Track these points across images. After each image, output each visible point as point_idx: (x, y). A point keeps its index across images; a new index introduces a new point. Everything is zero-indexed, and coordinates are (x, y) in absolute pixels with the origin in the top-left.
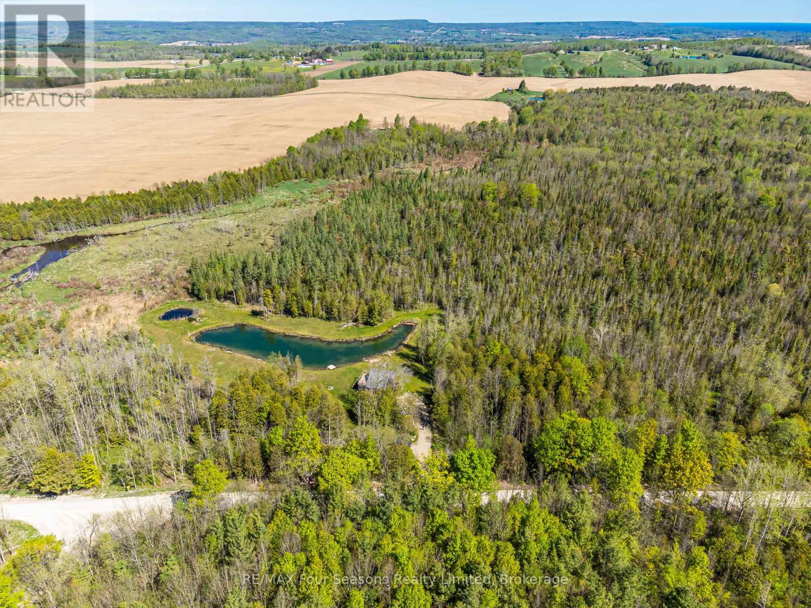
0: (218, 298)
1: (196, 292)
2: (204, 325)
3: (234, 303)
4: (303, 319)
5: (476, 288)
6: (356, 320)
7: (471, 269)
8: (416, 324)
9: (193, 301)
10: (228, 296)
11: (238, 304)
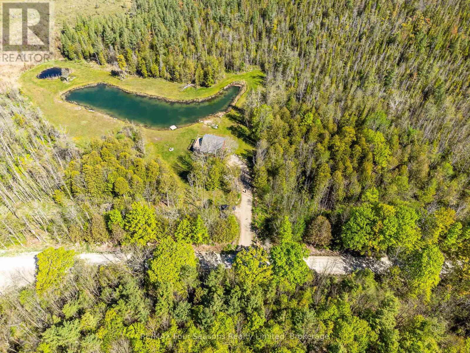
0: (85, 58)
1: (66, 53)
2: (73, 84)
3: (97, 63)
4: (151, 79)
5: (293, 55)
6: (194, 82)
7: (288, 34)
8: (243, 86)
9: (66, 61)
10: (93, 57)
11: (101, 64)
